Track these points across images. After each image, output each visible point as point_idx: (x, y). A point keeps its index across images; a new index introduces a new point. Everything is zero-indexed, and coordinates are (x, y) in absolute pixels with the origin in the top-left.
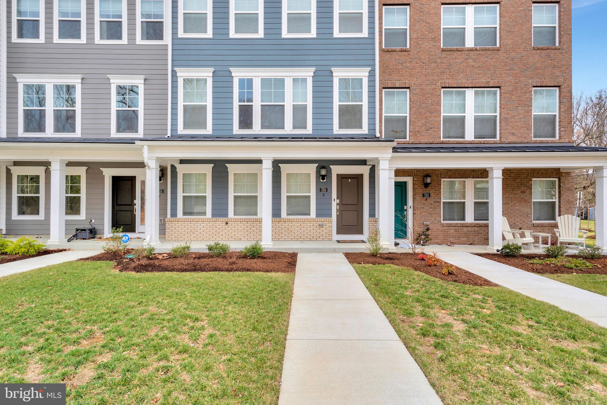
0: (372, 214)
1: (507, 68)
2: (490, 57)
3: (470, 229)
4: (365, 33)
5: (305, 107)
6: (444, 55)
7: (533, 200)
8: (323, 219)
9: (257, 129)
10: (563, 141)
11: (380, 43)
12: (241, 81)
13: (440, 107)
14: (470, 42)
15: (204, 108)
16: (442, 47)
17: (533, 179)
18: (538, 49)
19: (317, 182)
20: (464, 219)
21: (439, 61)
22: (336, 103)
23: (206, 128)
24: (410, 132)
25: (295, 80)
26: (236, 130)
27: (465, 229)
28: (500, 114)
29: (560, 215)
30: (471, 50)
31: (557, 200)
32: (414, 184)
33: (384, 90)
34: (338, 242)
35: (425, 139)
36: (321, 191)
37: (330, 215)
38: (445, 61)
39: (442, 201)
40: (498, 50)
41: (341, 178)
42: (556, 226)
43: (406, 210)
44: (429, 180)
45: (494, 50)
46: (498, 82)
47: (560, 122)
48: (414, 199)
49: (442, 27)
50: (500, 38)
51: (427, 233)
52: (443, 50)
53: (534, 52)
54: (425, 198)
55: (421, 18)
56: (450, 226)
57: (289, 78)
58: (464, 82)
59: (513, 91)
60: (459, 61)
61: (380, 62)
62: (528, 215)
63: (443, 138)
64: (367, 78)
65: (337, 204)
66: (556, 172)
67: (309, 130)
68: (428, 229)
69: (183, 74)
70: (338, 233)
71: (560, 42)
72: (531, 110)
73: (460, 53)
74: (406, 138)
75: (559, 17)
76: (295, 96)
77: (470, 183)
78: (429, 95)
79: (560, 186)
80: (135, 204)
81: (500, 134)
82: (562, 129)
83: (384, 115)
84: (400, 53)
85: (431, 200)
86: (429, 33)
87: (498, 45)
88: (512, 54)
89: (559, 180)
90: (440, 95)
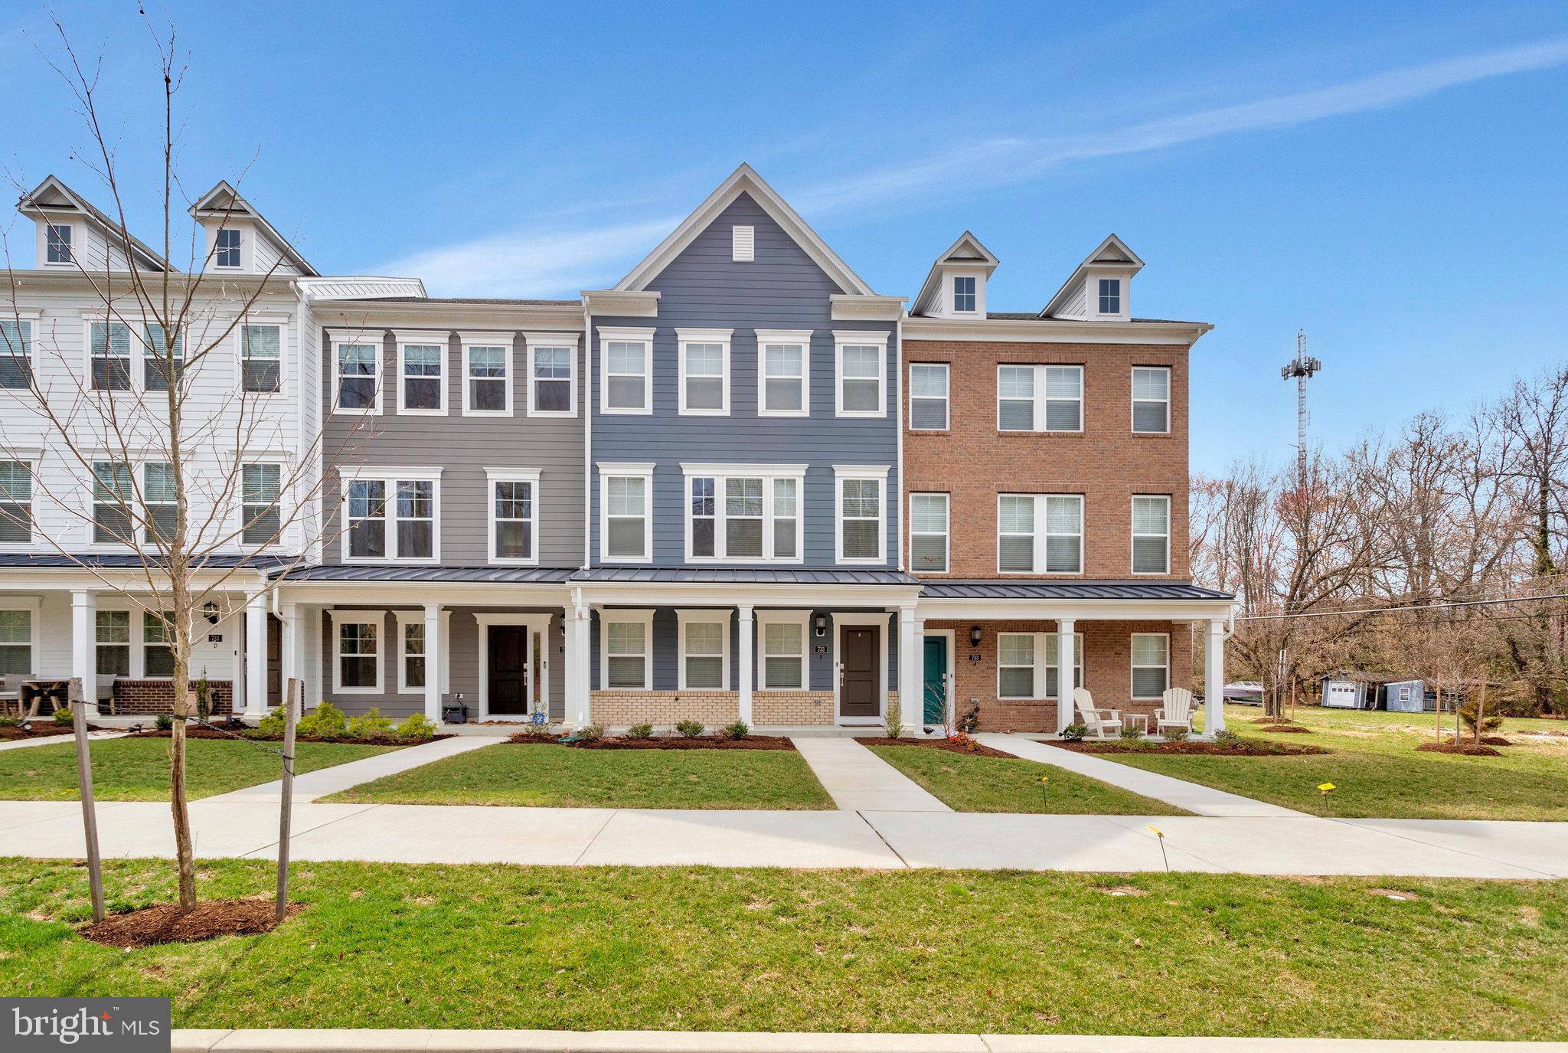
0: (894, 685)
1: (1095, 465)
2: (1070, 447)
3: (1039, 709)
4: (882, 412)
5: (792, 524)
6: (1001, 442)
7: (1133, 666)
8: (820, 693)
9: (720, 555)
10: (1175, 576)
11: (906, 421)
12: (697, 482)
13: (996, 522)
14: (1040, 425)
15: (642, 521)
16: (998, 429)
17: (1133, 634)
18: (1140, 437)
19: (812, 637)
20: (1031, 695)
21: (994, 451)
22: (840, 518)
23: (643, 554)
24: (951, 560)
25: (779, 482)
26: (690, 558)
27: (1033, 709)
28: (1085, 535)
29: (1171, 688)
30: (1041, 436)
31: (1167, 666)
32: (956, 641)
33: (911, 495)
34: (843, 726)
35: (972, 572)
36: (817, 651)
37: (831, 688)
38: (1002, 452)
39: (999, 666)
40: (1081, 437)
41: (847, 630)
42: (1161, 705)
43: (945, 680)
44: (977, 635)
45: (1075, 437)
46: (1082, 486)
47: (1172, 548)
48: (957, 663)
49: (999, 398)
50: (1085, 418)
51: (976, 714)
52: (1001, 435)
53: (1133, 441)
54: (973, 662)
55: (967, 384)
56: (1009, 704)
57: (768, 479)
58: (1031, 484)
59: (1103, 500)
60: (1024, 452)
61: (904, 451)
62: (1125, 688)
63: (1001, 569)
64: (885, 480)
65: (842, 671)
66: (1167, 626)
67: (799, 559)
68: (977, 710)
69: (607, 470)
70: (842, 714)
71: (1172, 427)
72: (1130, 530)
73: (1025, 440)
74: (944, 570)
75: (1172, 388)
76: (778, 507)
77: (1040, 638)
78: (980, 505)
79: (1171, 645)
80: (526, 670)
81: (1085, 565)
82: (1174, 559)
83: (911, 533)
84: (936, 438)
85: (981, 665)
86: (980, 408)
87: (1082, 430)
88: (1103, 444)
89: (1171, 636)
90: (996, 505)
